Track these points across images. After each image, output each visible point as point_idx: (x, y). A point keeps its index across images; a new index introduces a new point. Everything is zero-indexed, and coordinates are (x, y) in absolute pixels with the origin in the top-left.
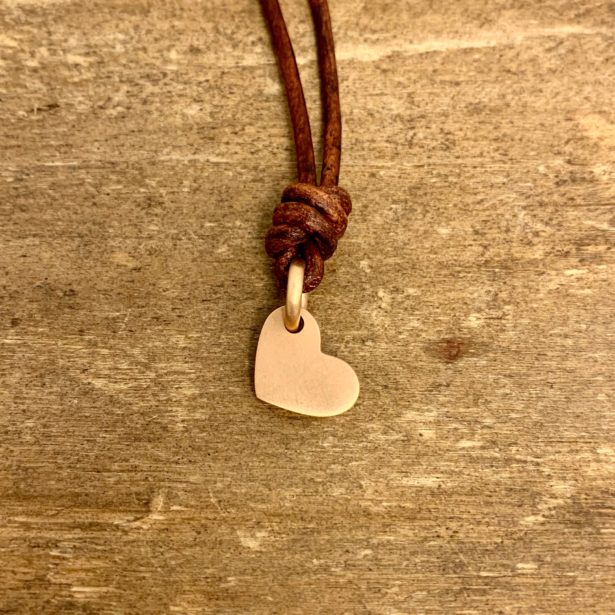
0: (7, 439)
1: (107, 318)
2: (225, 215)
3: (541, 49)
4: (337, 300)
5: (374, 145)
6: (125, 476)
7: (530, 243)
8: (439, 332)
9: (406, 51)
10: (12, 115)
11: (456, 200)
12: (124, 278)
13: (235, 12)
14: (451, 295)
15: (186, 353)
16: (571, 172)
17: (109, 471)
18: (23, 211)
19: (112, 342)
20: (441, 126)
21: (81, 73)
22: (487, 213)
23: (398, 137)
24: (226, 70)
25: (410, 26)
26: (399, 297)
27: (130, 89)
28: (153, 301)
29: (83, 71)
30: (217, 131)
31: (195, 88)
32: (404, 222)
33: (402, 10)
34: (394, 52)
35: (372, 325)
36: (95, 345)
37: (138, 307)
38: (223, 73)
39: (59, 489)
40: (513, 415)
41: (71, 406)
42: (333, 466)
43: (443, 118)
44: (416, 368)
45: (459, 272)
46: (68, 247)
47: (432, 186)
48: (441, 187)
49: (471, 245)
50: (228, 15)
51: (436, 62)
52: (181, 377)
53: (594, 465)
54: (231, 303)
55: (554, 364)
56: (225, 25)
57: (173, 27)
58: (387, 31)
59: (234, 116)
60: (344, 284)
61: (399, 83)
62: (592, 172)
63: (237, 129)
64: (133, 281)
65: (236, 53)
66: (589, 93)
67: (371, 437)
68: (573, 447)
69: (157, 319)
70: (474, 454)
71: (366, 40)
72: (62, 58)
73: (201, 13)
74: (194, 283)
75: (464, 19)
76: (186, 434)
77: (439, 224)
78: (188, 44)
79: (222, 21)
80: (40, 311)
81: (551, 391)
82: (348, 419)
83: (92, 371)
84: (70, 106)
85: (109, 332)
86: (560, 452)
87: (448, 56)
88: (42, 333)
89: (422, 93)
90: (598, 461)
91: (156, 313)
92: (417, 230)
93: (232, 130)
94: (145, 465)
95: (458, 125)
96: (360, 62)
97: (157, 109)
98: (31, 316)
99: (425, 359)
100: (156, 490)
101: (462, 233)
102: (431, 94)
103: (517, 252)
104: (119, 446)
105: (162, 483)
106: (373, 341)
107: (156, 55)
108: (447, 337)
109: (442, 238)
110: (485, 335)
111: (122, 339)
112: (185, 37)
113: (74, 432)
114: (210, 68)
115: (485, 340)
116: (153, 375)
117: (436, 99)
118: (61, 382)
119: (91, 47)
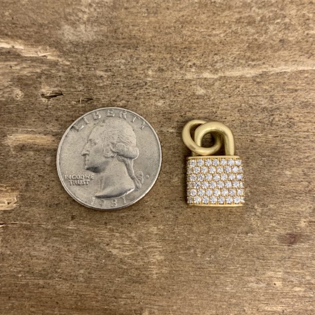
0: (71, 279)
1: (118, 217)
2: (177, 161)
5: (253, 124)
6: (129, 301)
8: (285, 229)
9: (270, 72)
10: (69, 103)
11: (294, 156)
13: (182, 49)
14: (292, 209)
15: (158, 237)
17: (121, 298)
20: (287, 114)
21: (103, 82)
22: (311, 164)
23: (265, 120)
24: (177, 81)
25: (272, 57)
26: (265, 209)
27: (128, 91)
29: (104, 80)
30: (172, 115)
31: (161, 91)
32: (268, 167)
33: (268, 48)
34: (263, 72)
35: (251, 224)
36: (113, 230)
37: (134, 211)
38: (175, 83)
39: (97, 307)
41: (102, 263)
42: (232, 300)
43: (288, 110)
44: (273, 248)
45: (296, 196)
47: (283, 148)
48: (287, 149)
49: (302, 181)
50: (178, 50)
51: (285, 78)
52: (155, 249)
54: (180, 210)
56: (176, 56)
57: (150, 56)
58: (260, 61)
59: (181, 106)
61: (266, 89)
63: (182, 114)
65: (182, 72)
67: (250, 285)
69: (143, 217)
70: (301, 294)
71: (248, 66)
72: (93, 72)
73: (164, 48)
74: (161, 198)
75: (300, 53)
76: (158, 281)
77: (286, 169)
78: (158, 66)
79: (174, 53)
82: (239, 275)
84: (98, 99)
85: (119, 224)
87: (291, 75)
88: (87, 224)
89: (278, 95)
91: (142, 214)
92: (274, 173)
93: (180, 115)
95: (296, 114)
96: (245, 78)
97: (142, 103)
98: (81, 214)
99: (278, 244)
100: (144, 309)
101: (298, 174)
102: (282, 96)
104: (125, 285)
105: (147, 305)
106: (252, 233)
107: (142, 72)
108: (289, 232)
109: (287, 177)
110: (308, 231)
111: (126, 228)
112: (156, 62)
113: (103, 277)
114: (169, 80)
115: (308, 234)
116: (142, 248)
117: (285, 99)
118: (97, 250)
119: (108, 67)
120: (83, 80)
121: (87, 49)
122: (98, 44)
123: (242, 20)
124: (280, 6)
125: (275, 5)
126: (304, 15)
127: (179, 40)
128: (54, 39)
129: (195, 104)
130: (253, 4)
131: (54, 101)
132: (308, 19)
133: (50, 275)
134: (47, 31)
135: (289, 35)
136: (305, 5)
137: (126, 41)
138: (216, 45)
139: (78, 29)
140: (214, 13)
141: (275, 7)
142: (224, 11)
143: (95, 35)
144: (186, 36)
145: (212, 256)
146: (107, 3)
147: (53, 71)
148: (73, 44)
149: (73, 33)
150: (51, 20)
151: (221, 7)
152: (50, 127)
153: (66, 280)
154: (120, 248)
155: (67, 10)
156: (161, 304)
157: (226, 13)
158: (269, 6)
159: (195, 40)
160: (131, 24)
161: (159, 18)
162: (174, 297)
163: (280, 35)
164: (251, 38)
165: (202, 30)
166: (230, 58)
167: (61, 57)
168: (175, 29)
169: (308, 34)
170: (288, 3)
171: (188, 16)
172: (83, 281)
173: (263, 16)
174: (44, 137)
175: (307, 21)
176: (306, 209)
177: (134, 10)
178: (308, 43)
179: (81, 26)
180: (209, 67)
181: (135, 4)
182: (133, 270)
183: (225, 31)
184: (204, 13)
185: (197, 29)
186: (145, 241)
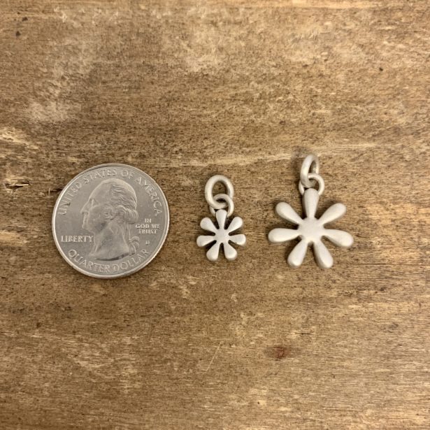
0: (35, 393)
1: (88, 325)
3: (349, 159)
4: (217, 318)
6: (97, 418)
7: (330, 287)
8: (274, 341)
9: (266, 160)
10: (36, 194)
12: (98, 301)
13: (167, 131)
14: (282, 318)
15: (131, 348)
16: (359, 242)
17: (88, 414)
18: (43, 257)
19: (91, 340)
21: (76, 169)
22: (306, 267)
23: (258, 216)
24: (161, 170)
25: (271, 142)
26: (252, 318)
28: (114, 315)
29: (77, 167)
32: (258, 270)
33: (266, 131)
34: (258, 160)
35: (235, 335)
36: (80, 340)
37: (105, 319)
38: (159, 171)
39: (62, 423)
40: (311, 393)
41: (69, 376)
42: (210, 419)
44: (258, 362)
46: (68, 280)
49: (295, 287)
50: (162, 133)
51: (283, 167)
52: (128, 362)
53: (352, 424)
54: (157, 318)
55: (336, 363)
56: (161, 139)
57: (130, 140)
58: (256, 146)
60: (221, 308)
61: (261, 180)
62: (371, 242)
64: (103, 303)
65: (166, 159)
66: (376, 189)
67: (231, 403)
68: (342, 413)
69: (115, 326)
70: (287, 415)
71: (242, 152)
72: (65, 158)
73: (146, 130)
74: (137, 305)
75: (303, 138)
76: (130, 396)
77: (278, 272)
78: (138, 151)
79: (158, 137)
80: (52, 319)
81: (334, 380)
82: (219, 391)
83: (80, 356)
85: (89, 333)
86: (334, 416)
87: (291, 163)
88: (53, 332)
89: (274, 187)
90: (355, 422)
91: (115, 323)
92: (265, 276)
94: (107, 412)
96: (238, 166)
98: (47, 321)
99: (264, 357)
100: (113, 427)
101: (291, 279)
102: (279, 188)
103: (321, 292)
104: (93, 401)
105: (117, 423)
106: (236, 345)
107: (120, 158)
109: (279, 282)
110: (299, 344)
111: (96, 338)
112: (137, 147)
113: (70, 391)
114: (151, 168)
115: (299, 347)
116: (113, 360)
117: (282, 191)
118: (64, 362)
119: (81, 152)
120: (53, 168)
121: (57, 130)
122: (71, 124)
123: (238, 98)
124: (283, 80)
125: (278, 78)
126: (311, 90)
127: (164, 121)
128: (21, 119)
129: (180, 197)
130: (252, 78)
131: (19, 192)
132: (316, 96)
133: (12, 389)
134: (13, 110)
135: (292, 115)
136: (314, 78)
137: (103, 121)
138: (206, 127)
139: (48, 107)
140: (206, 89)
141: (278, 81)
142: (217, 85)
143: (68, 114)
144: (172, 116)
145: (191, 371)
146: (82, 75)
147: (19, 157)
148: (42, 125)
149: (42, 112)
150: (18, 96)
151: (214, 81)
152: (14, 223)
153: (29, 393)
154: (89, 360)
155: (37, 84)
156: (132, 422)
157: (220, 88)
158: (270, 80)
159: (183, 122)
160: (109, 101)
161: (142, 94)
162: (147, 415)
163: (281, 116)
164: (247, 119)
165: (191, 109)
166: (221, 144)
167: (28, 141)
168: (159, 108)
169: (314, 114)
170: (294, 75)
171: (176, 92)
172: (48, 395)
173: (263, 92)
174: (8, 233)
175: (315, 98)
176: (298, 319)
177: (113, 85)
178: (313, 125)
179: (52, 103)
180: (198, 154)
181: (114, 76)
182: (103, 385)
183: (218, 111)
184: (194, 89)
185: (185, 108)
186: (117, 352)
